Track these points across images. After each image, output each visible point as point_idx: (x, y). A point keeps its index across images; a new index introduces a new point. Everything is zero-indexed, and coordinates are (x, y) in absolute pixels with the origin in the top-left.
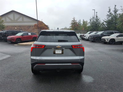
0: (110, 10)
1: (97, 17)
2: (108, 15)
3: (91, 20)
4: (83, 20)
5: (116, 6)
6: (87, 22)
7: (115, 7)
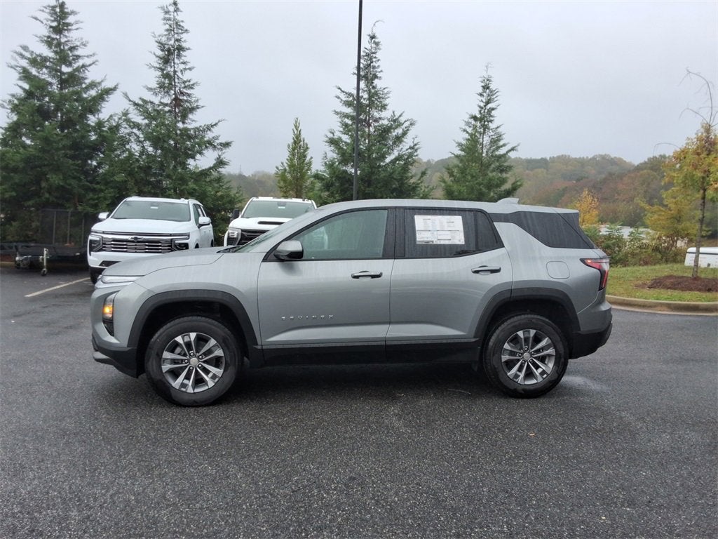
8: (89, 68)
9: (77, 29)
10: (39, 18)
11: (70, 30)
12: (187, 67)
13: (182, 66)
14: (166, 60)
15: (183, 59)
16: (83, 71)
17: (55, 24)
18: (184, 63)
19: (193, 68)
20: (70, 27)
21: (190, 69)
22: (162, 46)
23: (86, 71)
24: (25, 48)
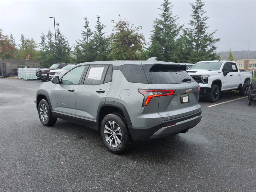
0: (87, 23)
1: (59, 33)
2: (84, 33)
3: (43, 39)
4: (22, 36)
5: (98, 18)
6: (33, 42)
7: (97, 20)
8: (176, 21)
9: (171, 8)
10: (160, 8)
11: (169, 9)
12: (204, 12)
13: (202, 13)
14: (196, 12)
15: (202, 10)
16: (174, 22)
17: (165, 9)
18: (202, 11)
19: (206, 12)
20: (169, 8)
21: (205, 13)
22: (194, 7)
23: (175, 22)
24: (156, 19)
